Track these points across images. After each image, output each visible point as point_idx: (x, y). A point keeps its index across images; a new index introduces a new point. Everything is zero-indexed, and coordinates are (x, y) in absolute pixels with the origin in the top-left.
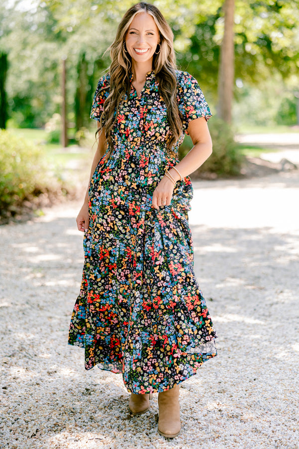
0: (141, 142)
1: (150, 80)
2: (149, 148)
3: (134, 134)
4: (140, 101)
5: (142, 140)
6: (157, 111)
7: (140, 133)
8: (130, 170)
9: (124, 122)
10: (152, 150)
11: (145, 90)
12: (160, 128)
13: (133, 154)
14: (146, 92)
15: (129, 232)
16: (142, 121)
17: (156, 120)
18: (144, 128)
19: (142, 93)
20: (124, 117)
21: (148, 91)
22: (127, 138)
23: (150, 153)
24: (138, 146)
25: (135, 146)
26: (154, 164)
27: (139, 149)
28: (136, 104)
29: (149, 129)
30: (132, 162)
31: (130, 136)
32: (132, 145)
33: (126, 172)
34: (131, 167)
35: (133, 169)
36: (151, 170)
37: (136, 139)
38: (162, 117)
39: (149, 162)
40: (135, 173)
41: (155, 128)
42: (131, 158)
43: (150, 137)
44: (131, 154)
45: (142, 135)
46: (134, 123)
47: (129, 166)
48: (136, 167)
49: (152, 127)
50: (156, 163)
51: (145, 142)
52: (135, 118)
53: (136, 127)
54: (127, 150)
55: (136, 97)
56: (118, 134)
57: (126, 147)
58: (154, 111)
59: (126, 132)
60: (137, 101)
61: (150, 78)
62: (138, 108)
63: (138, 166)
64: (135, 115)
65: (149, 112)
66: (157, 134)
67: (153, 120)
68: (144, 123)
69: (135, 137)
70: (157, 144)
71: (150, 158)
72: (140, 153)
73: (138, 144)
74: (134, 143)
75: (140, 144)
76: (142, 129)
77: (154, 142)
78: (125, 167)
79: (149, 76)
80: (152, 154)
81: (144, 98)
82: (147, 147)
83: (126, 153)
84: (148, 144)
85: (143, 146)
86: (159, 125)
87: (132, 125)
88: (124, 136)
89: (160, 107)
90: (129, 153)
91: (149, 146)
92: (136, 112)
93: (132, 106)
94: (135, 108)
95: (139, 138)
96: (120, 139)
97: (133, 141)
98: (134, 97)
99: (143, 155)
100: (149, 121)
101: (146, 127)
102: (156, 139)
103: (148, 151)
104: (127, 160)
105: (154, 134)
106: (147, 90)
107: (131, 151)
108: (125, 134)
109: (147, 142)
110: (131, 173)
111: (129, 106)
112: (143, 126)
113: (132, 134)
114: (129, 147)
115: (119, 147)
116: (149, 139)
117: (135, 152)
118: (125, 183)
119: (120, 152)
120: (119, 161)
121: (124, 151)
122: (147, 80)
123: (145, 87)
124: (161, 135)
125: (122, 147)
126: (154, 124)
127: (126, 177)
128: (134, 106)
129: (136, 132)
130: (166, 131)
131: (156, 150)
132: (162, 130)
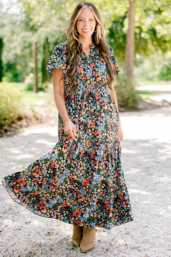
0: (95, 84)
1: (92, 49)
2: (99, 88)
3: (91, 80)
6: (101, 66)
8: (90, 101)
9: (83, 72)
10: (101, 89)
11: (91, 54)
13: (91, 92)
14: (91, 55)
16: (94, 72)
17: (102, 71)
19: (90, 56)
20: (83, 69)
21: (93, 55)
22: (86, 82)
23: (100, 91)
24: (93, 87)
27: (94, 89)
28: (87, 62)
29: (98, 77)
30: (91, 96)
31: (89, 80)
32: (89, 86)
33: (87, 102)
34: (90, 99)
36: (105, 101)
38: (104, 69)
40: (93, 103)
42: (90, 94)
44: (90, 91)
45: (95, 80)
48: (93, 99)
49: (100, 75)
53: (91, 75)
54: (87, 89)
55: (87, 58)
56: (80, 80)
57: (86, 87)
58: (99, 66)
59: (85, 78)
60: (88, 61)
62: (89, 64)
64: (89, 69)
65: (97, 67)
66: (103, 80)
67: (100, 71)
71: (101, 94)
72: (95, 91)
73: (93, 85)
74: (90, 85)
77: (102, 85)
78: (86, 99)
81: (91, 59)
82: (99, 87)
83: (87, 91)
84: (99, 85)
85: (96, 87)
86: (104, 74)
87: (88, 74)
88: (84, 81)
89: (102, 64)
90: (89, 91)
92: (89, 67)
93: (85, 63)
95: (94, 82)
97: (90, 84)
98: (85, 58)
99: (97, 92)
100: (97, 72)
101: (96, 75)
103: (99, 90)
104: (87, 95)
107: (89, 89)
109: (98, 85)
110: (91, 103)
111: (83, 63)
114: (88, 87)
115: (81, 87)
116: (99, 82)
117: (92, 91)
118: (86, 109)
119: (83, 90)
120: (83, 96)
121: (85, 89)
122: (91, 49)
123: (90, 52)
124: (105, 80)
125: (83, 87)
126: (100, 73)
127: (87, 105)
128: (86, 63)
129: (92, 78)
130: (107, 78)
131: (103, 89)
132: (105, 77)
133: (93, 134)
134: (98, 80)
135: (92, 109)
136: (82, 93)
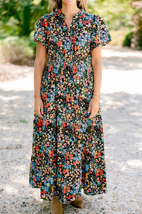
0: (73, 58)
1: (75, 20)
2: (78, 62)
3: (69, 53)
4: (70, 32)
5: (73, 57)
6: (82, 39)
7: (72, 52)
8: (67, 75)
9: (62, 46)
10: (79, 63)
12: (84, 49)
13: (68, 65)
14: (73, 27)
15: (65, 112)
16: (73, 45)
17: (82, 45)
18: (74, 50)
19: (71, 27)
20: (62, 43)
22: (64, 55)
23: (78, 65)
24: (71, 60)
25: (69, 60)
26: (81, 72)
27: (72, 62)
28: (68, 34)
29: (77, 50)
30: (68, 70)
31: (66, 54)
32: (67, 60)
33: (64, 76)
34: (67, 73)
35: (69, 74)
36: (79, 75)
37: (70, 56)
38: (84, 43)
39: (78, 70)
40: (70, 77)
41: (81, 50)
42: (67, 67)
43: (78, 55)
44: (67, 65)
45: (73, 54)
46: (67, 46)
47: (66, 73)
48: (70, 73)
49: (79, 49)
50: (82, 71)
51: (75, 58)
52: (68, 44)
53: (69, 49)
54: (64, 62)
55: (68, 30)
56: (59, 53)
57: (64, 61)
58: (80, 39)
59: (63, 52)
60: (68, 33)
61: (75, 18)
62: (69, 37)
63: (72, 73)
64: (68, 42)
65: (77, 40)
66: (82, 54)
67: (80, 45)
68: (74, 46)
69: (69, 55)
70: (82, 60)
71: (78, 68)
72: (72, 65)
73: (71, 59)
74: (68, 58)
75: (72, 59)
76: (73, 50)
77: (80, 58)
78: (64, 73)
79: (74, 17)
80: (79, 65)
81: (72, 31)
82: (77, 61)
83: (64, 65)
84: (77, 59)
85: (74, 61)
86: (83, 48)
87: (67, 47)
88: (62, 54)
89: (83, 37)
90: (66, 65)
91: (78, 61)
92: (69, 40)
93: (65, 36)
94: (67, 37)
95: (71, 56)
96: (60, 56)
97: (68, 57)
98: (66, 30)
99: (74, 66)
100: (77, 46)
101: (75, 49)
102: (81, 56)
103: (77, 64)
104: (64, 69)
105: (81, 54)
106: (73, 25)
107: (67, 63)
108: (63, 53)
109: (76, 58)
110: (68, 77)
111: (64, 36)
112: (73, 48)
113: (67, 53)
114: (65, 61)
115: (59, 61)
116: (78, 56)
117: (70, 64)
118: (64, 83)
119: (60, 64)
120: (60, 69)
121: (62, 63)
122: (73, 20)
123: (72, 24)
124: (84, 54)
125: (61, 61)
126: (80, 47)
127: (64, 79)
128: (67, 36)
129: (70, 52)
130: (87, 51)
131: (81, 63)
132: (85, 51)
133: (72, 108)
134: (77, 54)
135: (69, 83)
136: (59, 67)
